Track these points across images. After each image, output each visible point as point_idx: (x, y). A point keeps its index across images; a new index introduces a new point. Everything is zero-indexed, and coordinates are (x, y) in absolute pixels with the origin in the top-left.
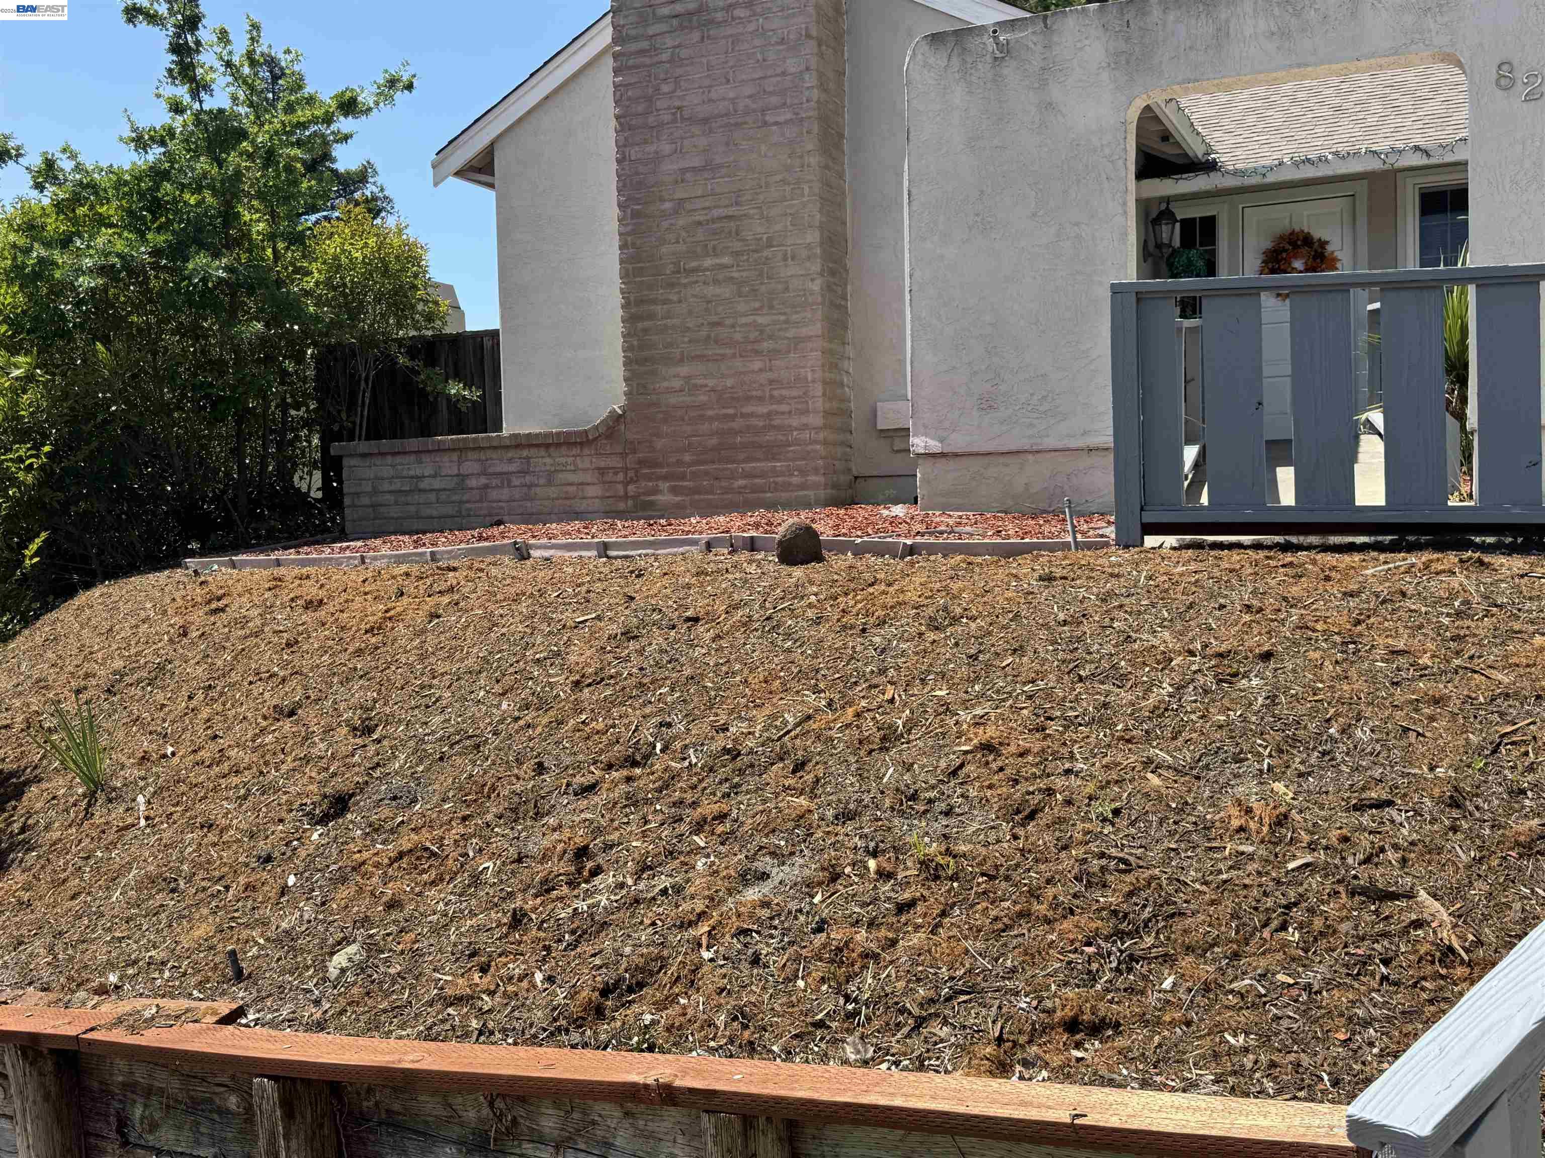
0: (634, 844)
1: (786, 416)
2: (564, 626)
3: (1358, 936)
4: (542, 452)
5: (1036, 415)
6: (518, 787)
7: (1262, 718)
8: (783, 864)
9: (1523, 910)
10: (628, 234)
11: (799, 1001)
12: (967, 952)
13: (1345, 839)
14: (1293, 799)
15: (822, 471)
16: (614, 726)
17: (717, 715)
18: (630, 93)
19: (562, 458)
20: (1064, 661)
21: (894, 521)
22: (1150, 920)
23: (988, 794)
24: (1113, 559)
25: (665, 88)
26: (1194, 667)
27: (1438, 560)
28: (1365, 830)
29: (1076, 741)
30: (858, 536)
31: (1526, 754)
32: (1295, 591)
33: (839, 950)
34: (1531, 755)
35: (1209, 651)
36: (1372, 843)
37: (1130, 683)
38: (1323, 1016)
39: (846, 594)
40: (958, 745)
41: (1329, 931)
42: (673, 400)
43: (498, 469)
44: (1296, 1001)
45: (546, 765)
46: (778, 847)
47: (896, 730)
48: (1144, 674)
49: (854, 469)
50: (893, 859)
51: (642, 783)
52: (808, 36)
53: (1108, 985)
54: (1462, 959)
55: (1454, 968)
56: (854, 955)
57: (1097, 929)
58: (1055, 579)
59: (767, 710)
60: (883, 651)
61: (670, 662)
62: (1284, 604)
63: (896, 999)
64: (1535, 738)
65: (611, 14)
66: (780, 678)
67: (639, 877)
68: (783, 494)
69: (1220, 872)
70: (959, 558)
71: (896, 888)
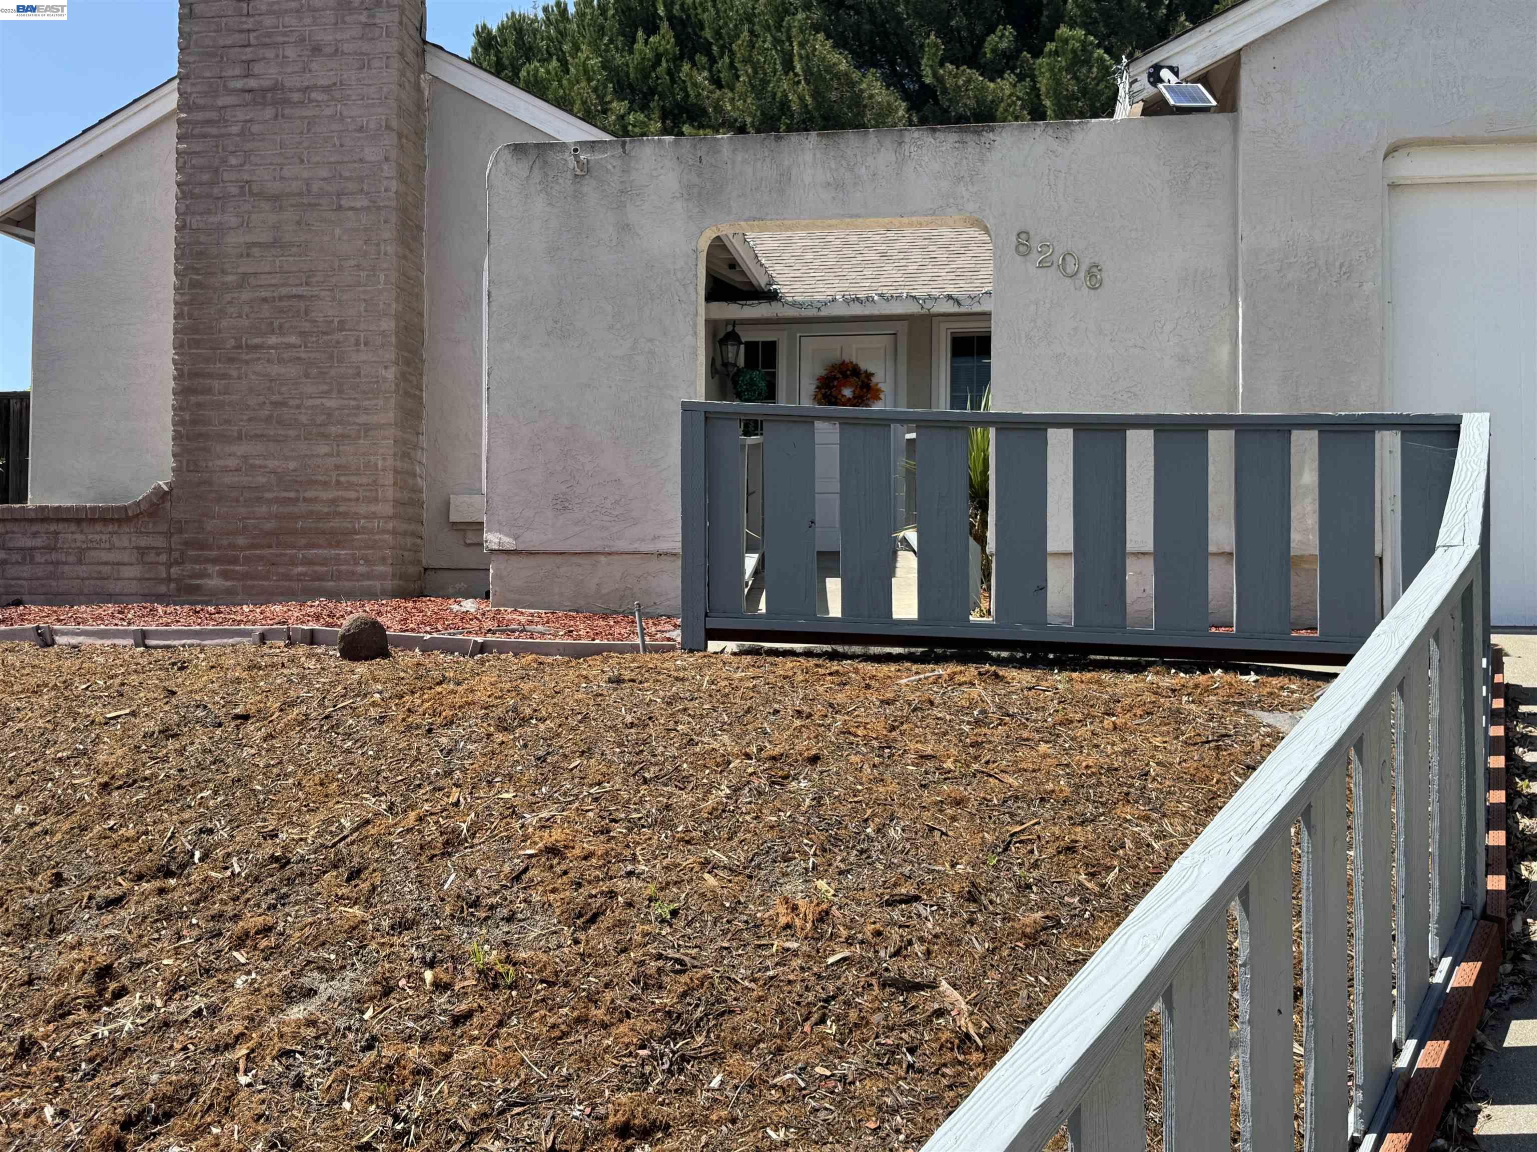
0: (165, 962)
1: (353, 504)
2: (93, 722)
3: (887, 1027)
4: (73, 527)
5: (608, 518)
6: (31, 900)
7: (809, 819)
8: (333, 979)
9: (1029, 997)
10: (185, 303)
11: (344, 1124)
12: (523, 1061)
13: (878, 933)
14: (834, 895)
15: (390, 561)
16: (146, 833)
17: (265, 820)
18: (193, 162)
19: (97, 534)
20: (630, 764)
21: (464, 616)
22: (701, 1019)
23: (551, 899)
24: (678, 662)
25: (233, 161)
26: (750, 770)
27: (961, 672)
28: (895, 924)
29: (639, 843)
30: (426, 632)
31: (1032, 852)
32: (841, 698)
33: (390, 1067)
34: (1036, 852)
35: (764, 755)
36: (901, 936)
37: (692, 785)
38: (855, 1107)
39: (413, 693)
40: (523, 849)
41: (863, 1022)
42: (228, 479)
43: (20, 544)
44: (832, 1092)
45: (65, 876)
46: (328, 961)
47: (460, 835)
48: (705, 777)
49: (424, 561)
50: (451, 969)
51: (176, 895)
52: (388, 127)
53: (660, 1087)
54: (977, 1045)
55: (970, 1054)
56: (406, 1072)
57: (652, 1031)
58: (624, 681)
59: (322, 815)
60: (449, 752)
61: (214, 763)
62: (830, 710)
63: (447, 1116)
64: (1039, 837)
65: (177, 81)
66: (338, 780)
67: (170, 998)
68: (347, 584)
69: (767, 969)
70: (530, 658)
71: (452, 1000)
